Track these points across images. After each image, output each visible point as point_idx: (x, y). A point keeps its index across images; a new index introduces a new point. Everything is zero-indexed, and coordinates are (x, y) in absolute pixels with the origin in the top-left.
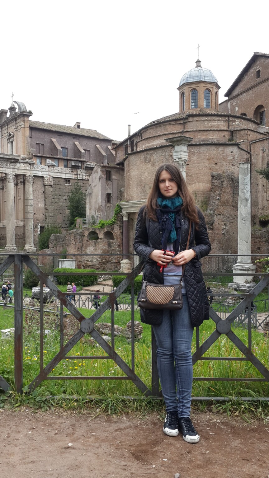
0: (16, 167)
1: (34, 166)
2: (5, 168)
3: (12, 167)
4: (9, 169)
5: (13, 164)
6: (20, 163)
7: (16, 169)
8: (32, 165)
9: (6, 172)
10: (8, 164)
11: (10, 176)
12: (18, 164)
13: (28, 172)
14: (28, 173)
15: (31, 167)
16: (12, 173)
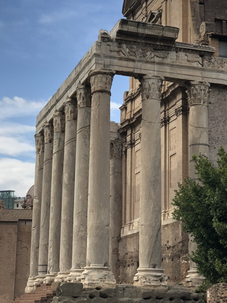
0: (168, 61)
1: (213, 60)
2: (140, 61)
3: (157, 59)
4: (149, 66)
5: (161, 54)
6: (178, 50)
7: (167, 64)
8: (207, 57)
9: (143, 72)
10: (148, 53)
11: (150, 81)
12: (173, 55)
13: (198, 73)
14: (195, 76)
15: (205, 62)
16: (156, 73)
